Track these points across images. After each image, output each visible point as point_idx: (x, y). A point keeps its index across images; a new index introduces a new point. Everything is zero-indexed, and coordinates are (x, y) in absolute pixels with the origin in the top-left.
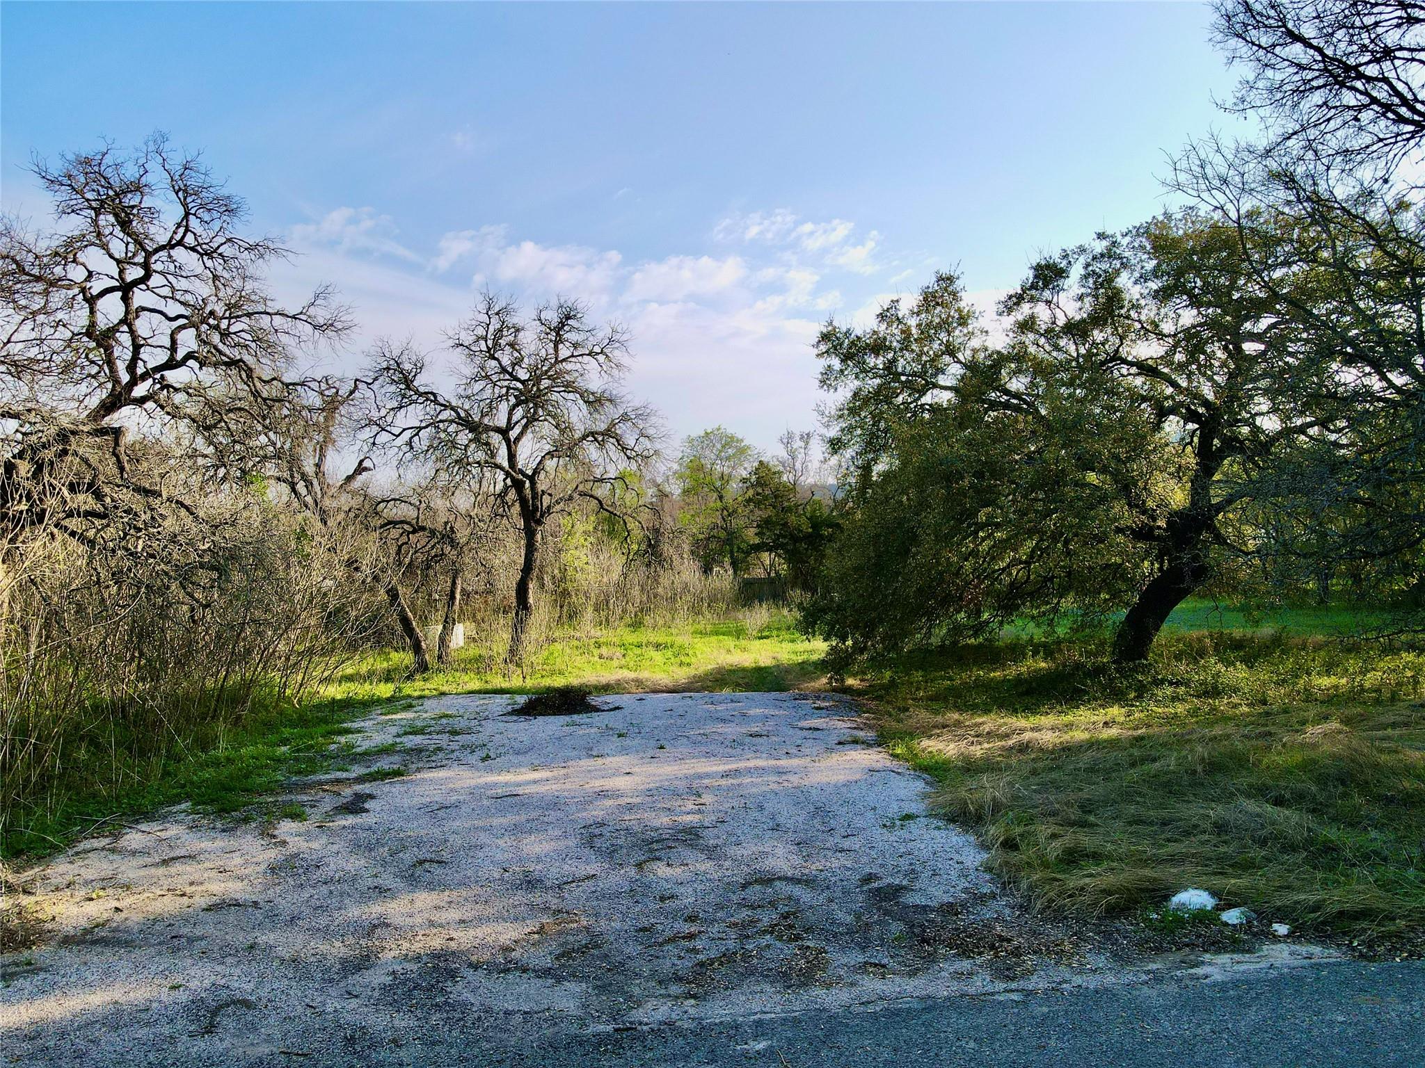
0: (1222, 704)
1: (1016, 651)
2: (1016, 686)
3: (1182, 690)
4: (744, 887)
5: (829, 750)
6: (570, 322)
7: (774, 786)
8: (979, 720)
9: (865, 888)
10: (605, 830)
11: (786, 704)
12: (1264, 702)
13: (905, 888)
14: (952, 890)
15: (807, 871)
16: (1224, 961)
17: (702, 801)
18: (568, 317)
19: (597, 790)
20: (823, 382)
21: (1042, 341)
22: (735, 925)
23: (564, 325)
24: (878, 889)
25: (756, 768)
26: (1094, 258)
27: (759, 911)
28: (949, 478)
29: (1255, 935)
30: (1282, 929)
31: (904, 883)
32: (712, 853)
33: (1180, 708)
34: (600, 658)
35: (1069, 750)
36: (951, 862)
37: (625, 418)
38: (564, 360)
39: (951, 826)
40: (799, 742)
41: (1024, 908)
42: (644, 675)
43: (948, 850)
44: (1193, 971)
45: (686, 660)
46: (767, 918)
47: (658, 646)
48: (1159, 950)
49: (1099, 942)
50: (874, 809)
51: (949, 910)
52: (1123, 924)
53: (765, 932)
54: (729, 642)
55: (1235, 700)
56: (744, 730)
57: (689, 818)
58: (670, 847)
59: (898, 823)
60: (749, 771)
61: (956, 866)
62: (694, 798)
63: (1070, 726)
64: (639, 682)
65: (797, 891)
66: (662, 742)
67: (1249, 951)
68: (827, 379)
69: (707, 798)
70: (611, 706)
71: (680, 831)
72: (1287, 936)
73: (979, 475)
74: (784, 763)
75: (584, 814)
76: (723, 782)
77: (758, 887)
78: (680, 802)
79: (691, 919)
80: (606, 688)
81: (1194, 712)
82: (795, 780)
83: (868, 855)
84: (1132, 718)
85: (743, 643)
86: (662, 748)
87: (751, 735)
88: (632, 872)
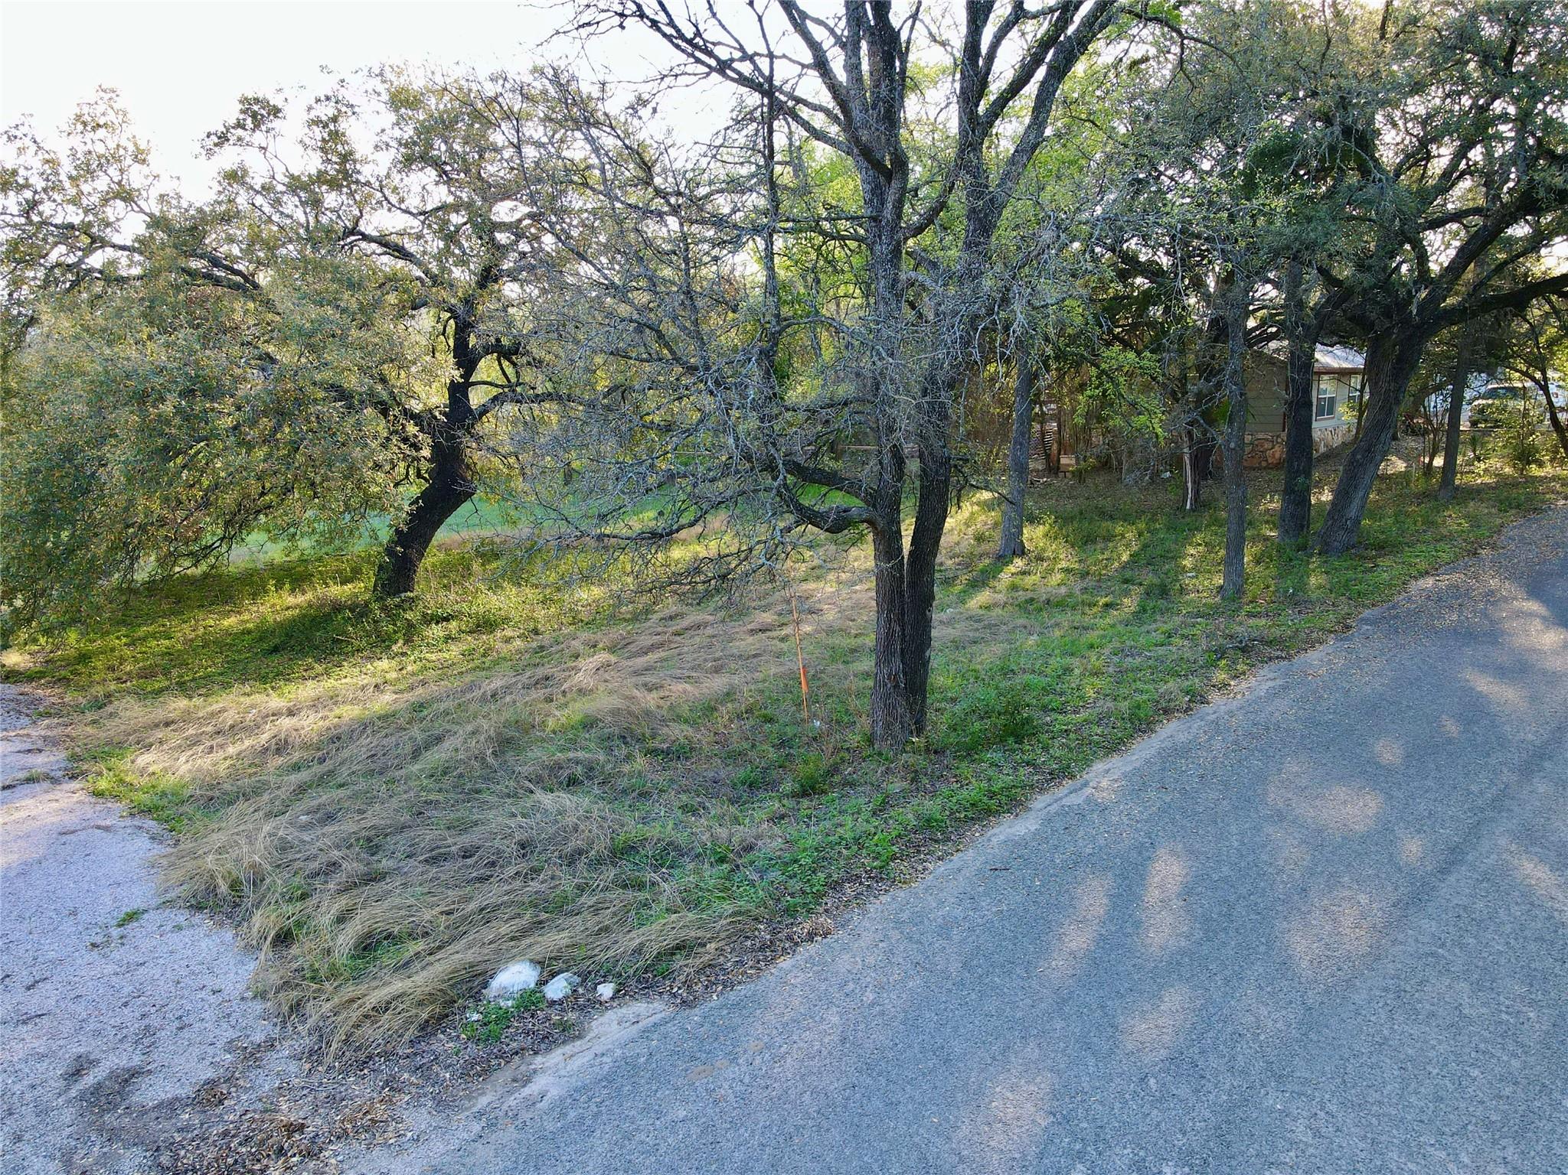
0: (495, 639)
1: (253, 583)
2: (261, 639)
3: (453, 625)
8: (216, 707)
12: (536, 632)
13: (135, 1073)
14: (210, 1050)
16: (556, 1060)
21: (259, 200)
26: (318, 101)
28: (141, 398)
29: (582, 1008)
30: (606, 990)
31: (137, 1060)
33: (454, 651)
35: (339, 738)
36: (202, 994)
39: (198, 918)
41: (314, 1055)
43: (197, 970)
44: (526, 1091)
48: (487, 1072)
49: (417, 1086)
51: (210, 1096)
52: (442, 1044)
55: (509, 633)
59: (115, 932)
61: (212, 999)
63: (334, 698)
67: (580, 1037)
72: (612, 999)
73: (188, 393)
81: (468, 654)
84: (404, 672)
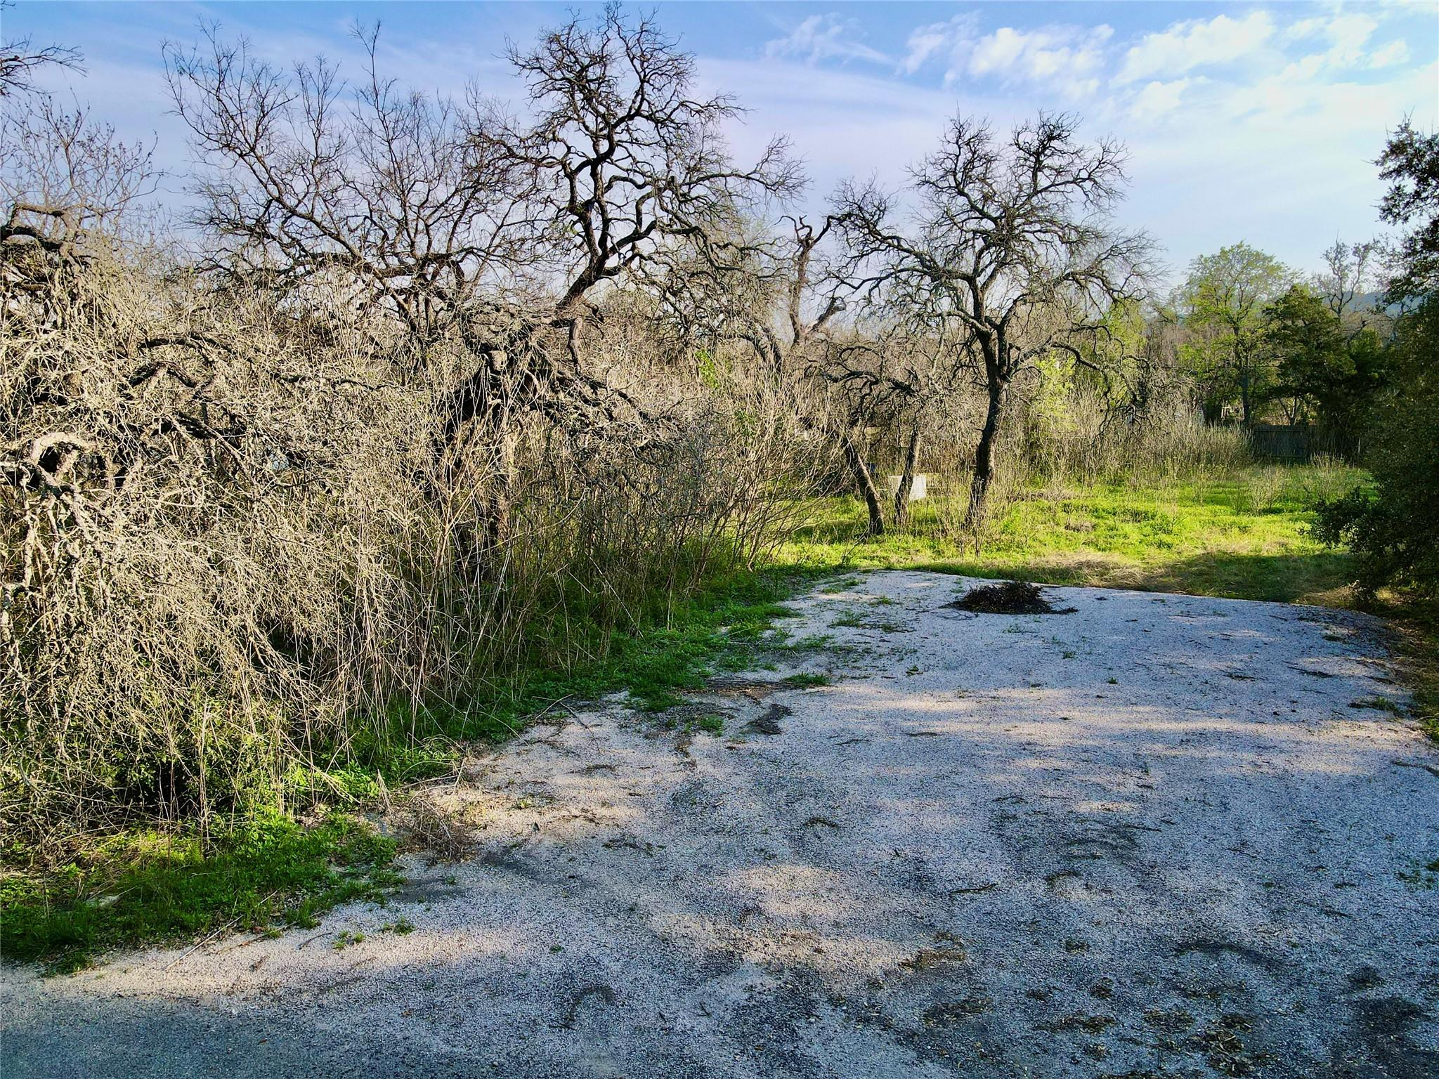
4: (1181, 949)
5: (1338, 716)
6: (1054, 143)
7: (1247, 770)
9: (1355, 997)
10: (1020, 811)
11: (1286, 626)
15: (1271, 942)
17: (1150, 781)
18: (1051, 138)
19: (1024, 740)
20: (1387, 211)
22: (1157, 1019)
23: (1045, 148)
24: (1377, 1006)
25: (1230, 734)
27: (1194, 1000)
32: (1147, 878)
34: (1067, 527)
37: (1113, 252)
38: (1046, 189)
40: (1295, 695)
42: (1114, 558)
45: (1166, 538)
46: (1204, 1019)
47: (1137, 516)
50: (1390, 838)
53: (1196, 1046)
54: (1225, 515)
56: (1222, 666)
57: (1126, 807)
58: (1094, 857)
59: (1424, 873)
60: (1218, 736)
62: (1138, 773)
64: (1102, 570)
65: (1252, 975)
66: (1115, 674)
68: (1392, 208)
69: (1156, 776)
70: (1064, 606)
71: (1114, 830)
74: (1269, 731)
75: (1001, 778)
76: (1179, 752)
77: (1198, 955)
78: (1119, 778)
79: (1101, 992)
80: (1063, 576)
82: (1279, 761)
83: (1369, 929)
85: (1244, 519)
86: (1113, 682)
87: (1230, 676)
88: (1040, 888)
